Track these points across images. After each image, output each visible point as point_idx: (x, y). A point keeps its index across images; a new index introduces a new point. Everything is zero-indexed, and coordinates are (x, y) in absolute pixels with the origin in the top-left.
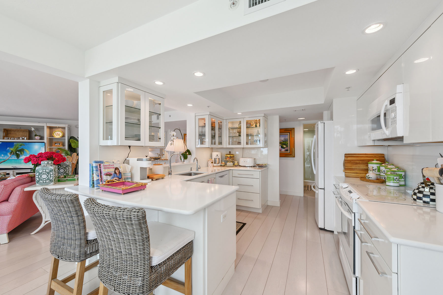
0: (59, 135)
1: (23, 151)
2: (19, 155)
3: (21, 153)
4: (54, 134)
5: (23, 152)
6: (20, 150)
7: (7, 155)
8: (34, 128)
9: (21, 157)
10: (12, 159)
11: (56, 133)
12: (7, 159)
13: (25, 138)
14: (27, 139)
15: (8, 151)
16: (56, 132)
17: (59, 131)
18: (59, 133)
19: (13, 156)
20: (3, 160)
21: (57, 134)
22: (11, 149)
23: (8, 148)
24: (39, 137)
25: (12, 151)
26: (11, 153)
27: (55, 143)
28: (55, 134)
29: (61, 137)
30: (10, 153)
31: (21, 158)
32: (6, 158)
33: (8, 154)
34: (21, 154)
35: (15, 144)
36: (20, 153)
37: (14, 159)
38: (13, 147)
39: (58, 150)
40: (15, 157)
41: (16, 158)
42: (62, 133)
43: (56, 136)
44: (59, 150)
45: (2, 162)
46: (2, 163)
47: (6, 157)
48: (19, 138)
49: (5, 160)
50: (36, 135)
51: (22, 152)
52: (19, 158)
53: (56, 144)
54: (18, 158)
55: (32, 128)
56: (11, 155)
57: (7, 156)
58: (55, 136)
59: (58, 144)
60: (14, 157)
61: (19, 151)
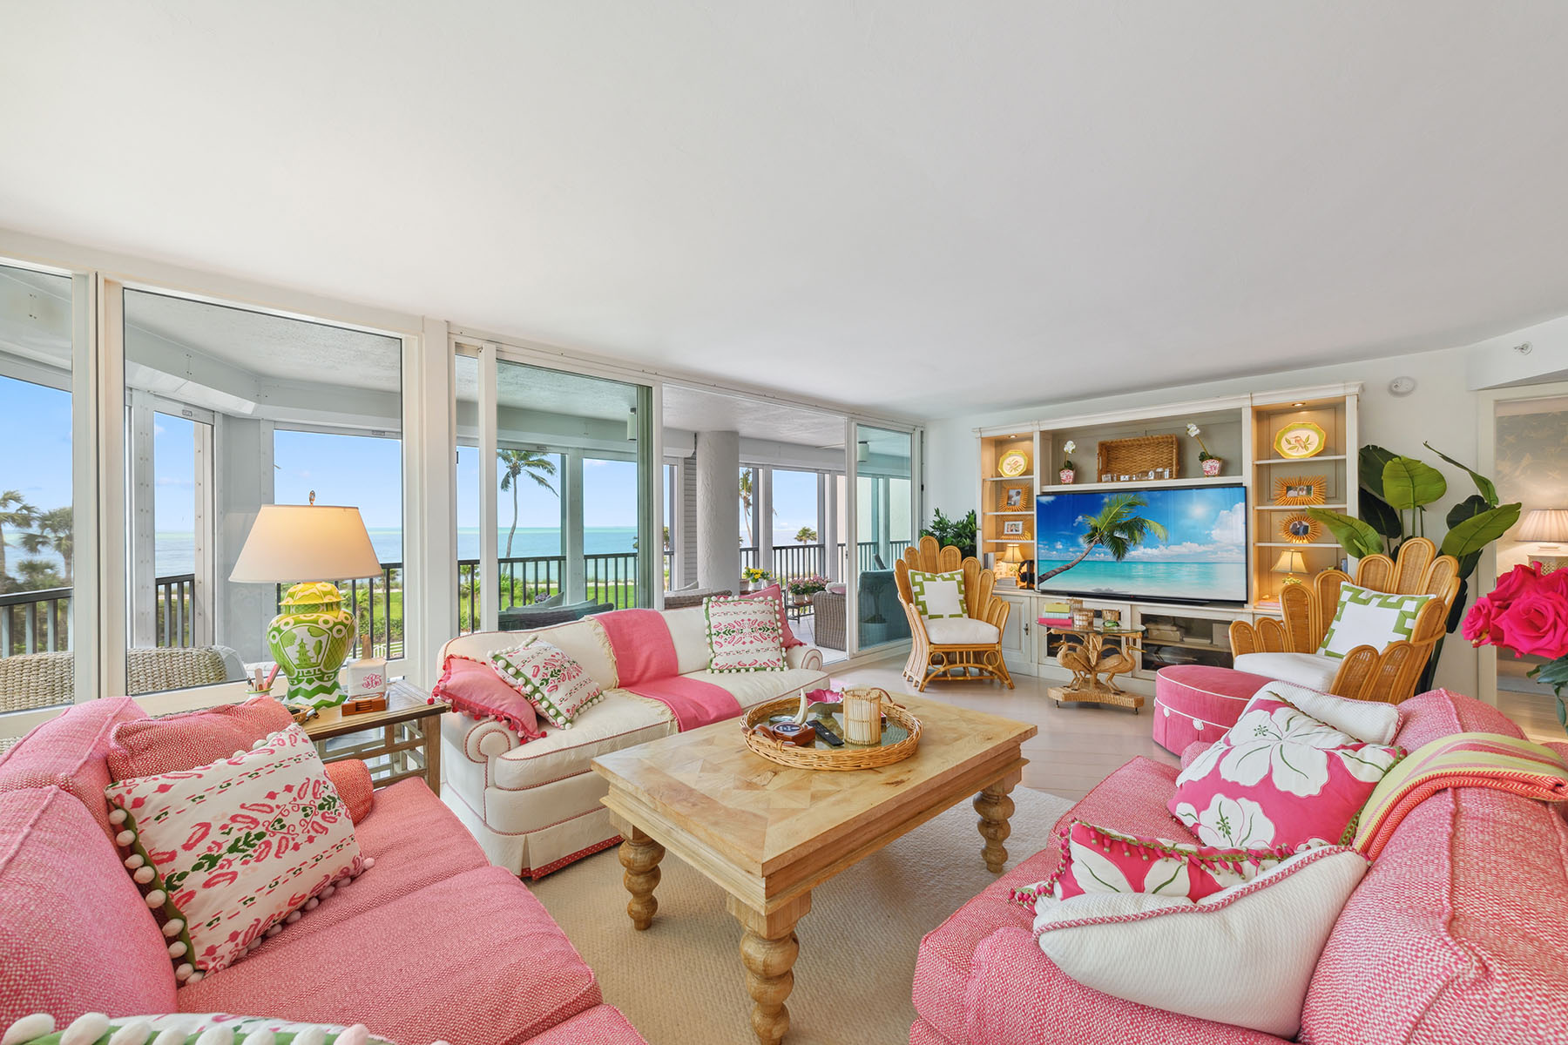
0: (1305, 447)
1: (1138, 530)
2: (1124, 543)
3: (1132, 538)
4: (1279, 443)
5: (1141, 531)
6: (1126, 523)
7: (1075, 544)
8: (1198, 427)
9: (1133, 553)
10: (1097, 559)
11: (1291, 435)
12: (1076, 560)
13: (1167, 473)
14: (1171, 477)
15: (1078, 530)
16: (1290, 430)
17: (1304, 426)
18: (1303, 434)
19: (1100, 547)
20: (1060, 565)
21: (1293, 441)
22: (1093, 521)
23: (1080, 517)
24: (1217, 464)
25: (1095, 529)
26: (1092, 536)
27: (1289, 489)
28: (1283, 441)
29: (1317, 455)
30: (1086, 535)
31: (1133, 557)
32: (1072, 555)
33: (1081, 540)
34: (1133, 542)
35: (1106, 500)
36: (1126, 537)
37: (1102, 559)
38: (1098, 512)
39: (1300, 523)
40: (1109, 550)
41: (1111, 557)
42: (1318, 433)
43: (1288, 452)
44: (1305, 523)
45: (1058, 571)
46: (1057, 573)
47: (1073, 552)
48: (1146, 473)
49: (1069, 564)
50: (1203, 457)
51: (1136, 532)
52: (1123, 556)
53: (1292, 493)
54: (1118, 557)
55: (1189, 426)
56: (1092, 544)
57: (1077, 549)
58: (1283, 452)
59: (1302, 490)
60: (1105, 553)
61: (1122, 528)
